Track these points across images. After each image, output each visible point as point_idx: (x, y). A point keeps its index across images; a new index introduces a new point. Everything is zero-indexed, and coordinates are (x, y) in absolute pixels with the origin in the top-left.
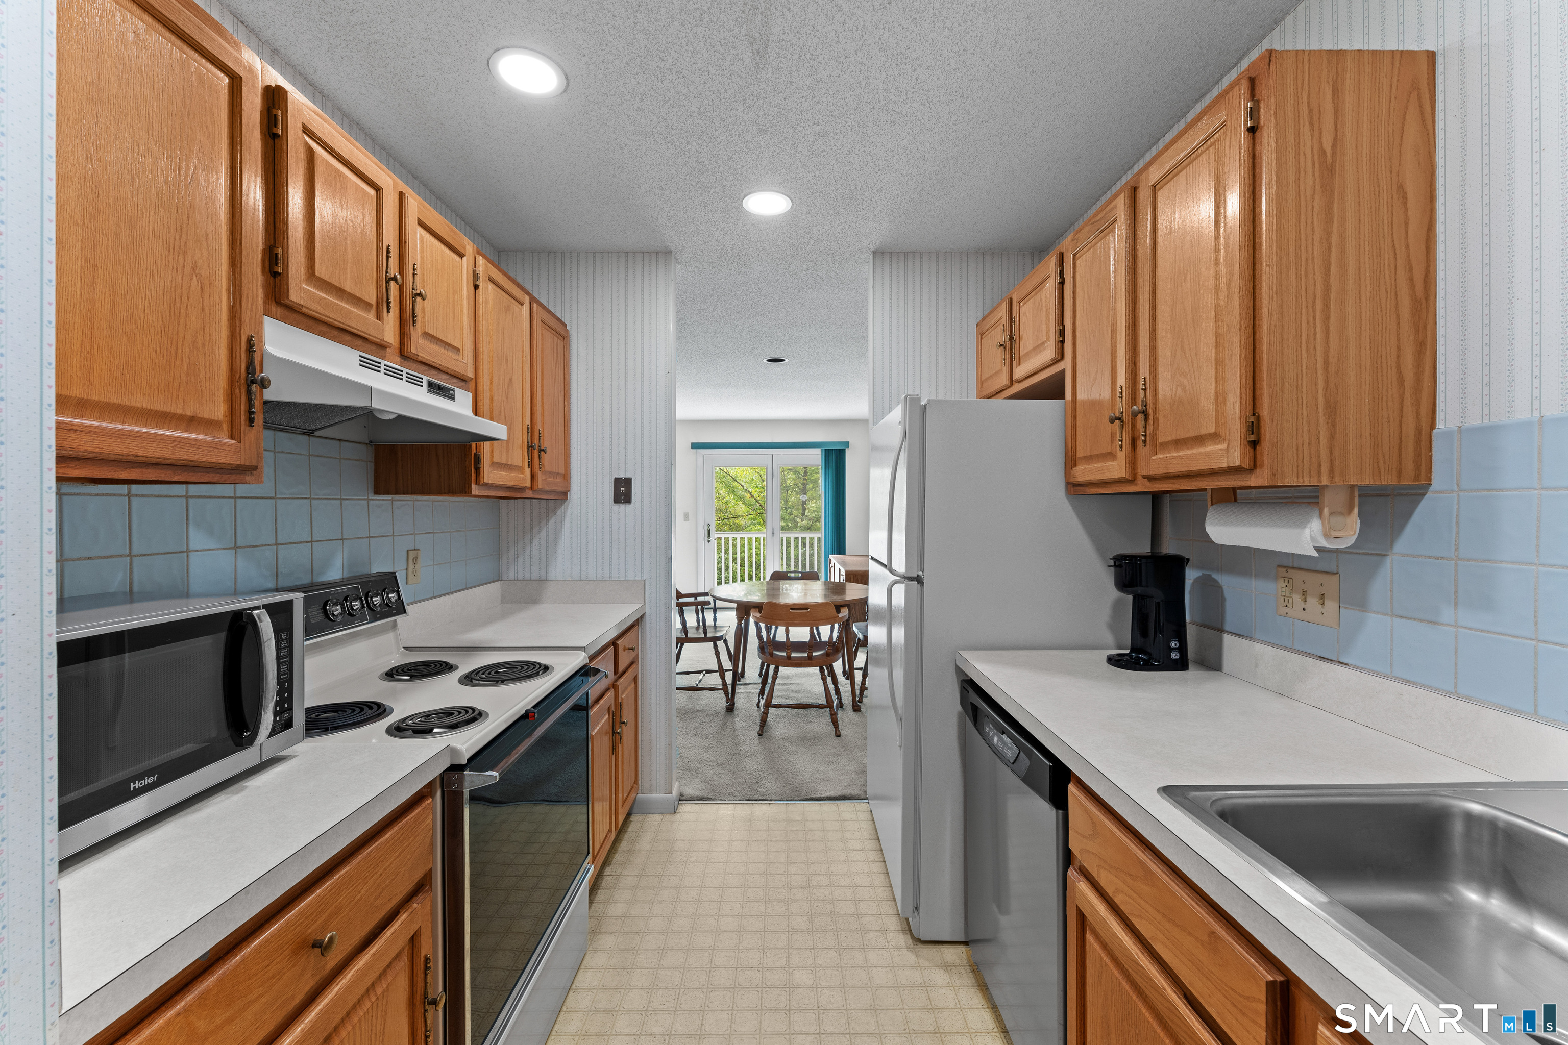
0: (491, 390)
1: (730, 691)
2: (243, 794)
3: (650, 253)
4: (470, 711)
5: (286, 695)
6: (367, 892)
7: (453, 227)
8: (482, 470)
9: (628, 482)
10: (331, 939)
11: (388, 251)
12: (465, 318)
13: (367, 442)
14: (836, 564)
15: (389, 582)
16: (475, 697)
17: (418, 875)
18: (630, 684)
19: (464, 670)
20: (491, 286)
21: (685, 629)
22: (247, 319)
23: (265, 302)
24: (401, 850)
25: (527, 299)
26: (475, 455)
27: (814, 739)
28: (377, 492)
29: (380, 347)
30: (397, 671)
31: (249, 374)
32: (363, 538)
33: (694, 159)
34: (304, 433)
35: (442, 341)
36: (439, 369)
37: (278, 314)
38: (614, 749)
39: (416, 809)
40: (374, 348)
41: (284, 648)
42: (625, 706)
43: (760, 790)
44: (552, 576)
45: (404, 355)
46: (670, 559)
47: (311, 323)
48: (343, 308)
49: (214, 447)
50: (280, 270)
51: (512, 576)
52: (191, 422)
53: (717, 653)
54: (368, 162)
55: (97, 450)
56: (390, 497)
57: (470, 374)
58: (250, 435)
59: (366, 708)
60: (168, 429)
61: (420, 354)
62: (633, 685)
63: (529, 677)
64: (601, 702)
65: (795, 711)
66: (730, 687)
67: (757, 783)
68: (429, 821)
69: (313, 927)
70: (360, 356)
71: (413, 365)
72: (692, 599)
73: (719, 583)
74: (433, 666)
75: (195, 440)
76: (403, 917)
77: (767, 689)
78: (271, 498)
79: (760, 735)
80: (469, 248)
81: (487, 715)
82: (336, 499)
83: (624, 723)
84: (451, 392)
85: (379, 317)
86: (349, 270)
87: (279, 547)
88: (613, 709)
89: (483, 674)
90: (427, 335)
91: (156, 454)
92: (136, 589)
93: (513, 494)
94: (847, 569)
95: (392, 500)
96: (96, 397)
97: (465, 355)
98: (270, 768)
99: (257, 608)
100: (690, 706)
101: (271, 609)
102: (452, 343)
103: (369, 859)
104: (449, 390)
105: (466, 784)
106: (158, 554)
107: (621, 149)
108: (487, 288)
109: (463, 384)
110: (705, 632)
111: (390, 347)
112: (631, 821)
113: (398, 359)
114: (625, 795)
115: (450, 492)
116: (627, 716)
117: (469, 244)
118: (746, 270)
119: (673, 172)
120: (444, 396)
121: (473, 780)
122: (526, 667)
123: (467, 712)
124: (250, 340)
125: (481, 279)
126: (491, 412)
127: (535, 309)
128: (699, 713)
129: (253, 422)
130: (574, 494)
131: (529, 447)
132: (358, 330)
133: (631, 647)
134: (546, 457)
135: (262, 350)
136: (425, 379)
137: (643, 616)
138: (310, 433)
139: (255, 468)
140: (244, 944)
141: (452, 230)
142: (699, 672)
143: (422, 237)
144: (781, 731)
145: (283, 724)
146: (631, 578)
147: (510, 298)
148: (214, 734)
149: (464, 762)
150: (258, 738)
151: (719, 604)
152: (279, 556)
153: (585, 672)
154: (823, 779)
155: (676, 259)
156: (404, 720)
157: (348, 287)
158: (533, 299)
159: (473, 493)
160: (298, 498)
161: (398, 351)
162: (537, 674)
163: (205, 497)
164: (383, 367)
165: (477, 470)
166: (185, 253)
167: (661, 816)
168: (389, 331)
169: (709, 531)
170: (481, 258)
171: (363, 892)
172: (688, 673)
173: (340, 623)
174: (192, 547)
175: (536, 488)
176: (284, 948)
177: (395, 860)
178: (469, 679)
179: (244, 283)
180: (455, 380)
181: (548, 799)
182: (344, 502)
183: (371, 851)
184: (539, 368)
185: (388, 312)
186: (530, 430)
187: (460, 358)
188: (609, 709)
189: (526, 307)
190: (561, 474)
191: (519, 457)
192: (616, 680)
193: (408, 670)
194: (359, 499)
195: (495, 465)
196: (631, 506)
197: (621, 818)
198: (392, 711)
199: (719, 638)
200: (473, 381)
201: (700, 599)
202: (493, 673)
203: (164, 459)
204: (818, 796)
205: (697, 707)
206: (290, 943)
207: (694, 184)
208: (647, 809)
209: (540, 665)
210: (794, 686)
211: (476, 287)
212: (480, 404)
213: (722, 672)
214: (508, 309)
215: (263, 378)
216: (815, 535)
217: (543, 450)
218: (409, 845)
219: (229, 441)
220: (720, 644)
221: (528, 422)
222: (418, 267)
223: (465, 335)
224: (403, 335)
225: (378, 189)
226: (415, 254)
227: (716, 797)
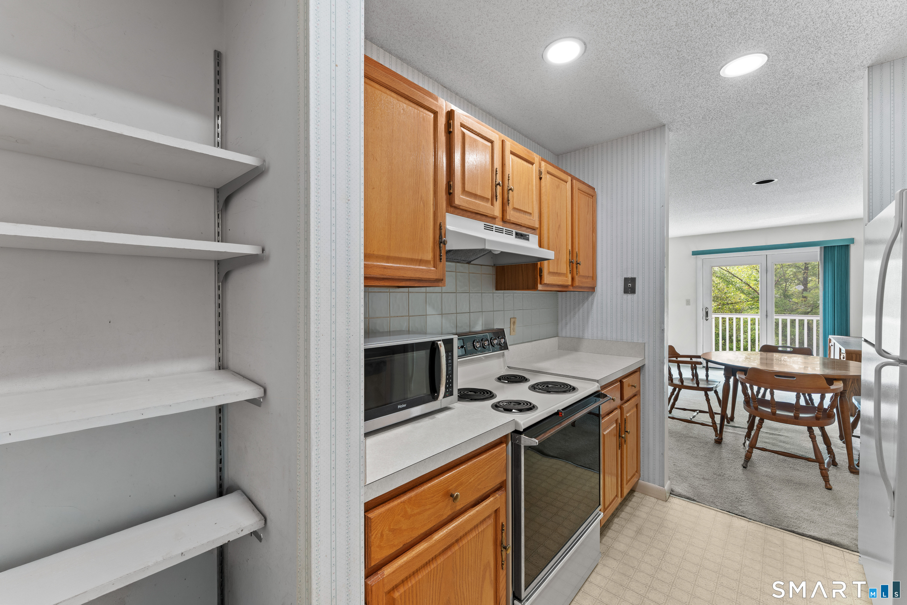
0: (548, 233)
1: (718, 429)
2: (434, 420)
3: (649, 130)
4: (529, 404)
5: (451, 381)
6: (474, 480)
7: (529, 150)
8: (543, 276)
9: (633, 280)
10: (457, 495)
11: (496, 171)
12: (534, 196)
13: (493, 265)
14: (836, 343)
15: (500, 333)
16: (534, 398)
17: (498, 481)
18: (633, 408)
19: (532, 382)
20: (548, 176)
21: (681, 380)
22: (439, 215)
23: (447, 207)
24: (490, 465)
25: (569, 178)
26: (540, 268)
27: (800, 484)
28: (497, 289)
29: (494, 218)
30: (502, 378)
31: (440, 239)
32: (490, 311)
33: (676, 57)
34: (467, 263)
35: (522, 211)
36: (521, 225)
37: (451, 211)
38: (620, 446)
39: (498, 447)
40: (490, 219)
41: (450, 359)
42: (628, 421)
43: (740, 508)
44: (586, 336)
45: (504, 221)
46: (663, 330)
47: (464, 212)
48: (476, 203)
49: (428, 271)
50: (452, 192)
51: (564, 335)
52: (421, 262)
53: (708, 400)
54: (487, 130)
55: (392, 275)
56: (502, 291)
57: (537, 225)
58: (440, 265)
59: (486, 393)
60: (413, 265)
61: (511, 219)
62: (635, 409)
63: (565, 392)
64: (611, 415)
65: (782, 457)
66: (718, 426)
67: (738, 502)
68: (504, 455)
69: (451, 487)
70: (484, 225)
71: (508, 225)
72: (688, 359)
73: (717, 349)
74: (518, 378)
75: (422, 269)
76: (491, 499)
77: (753, 433)
78: (454, 293)
79: (745, 467)
80: (536, 158)
81: (537, 408)
82: (490, 293)
83: (627, 432)
84: (527, 236)
85: (492, 204)
86: (479, 184)
87: (457, 314)
88: (619, 421)
89: (540, 386)
90: (515, 209)
91: (409, 276)
92: (410, 330)
93: (563, 289)
94: (848, 349)
95: (504, 293)
96: (392, 255)
97: (534, 216)
98: (445, 411)
99: (440, 341)
100: (685, 433)
101: (445, 341)
102: (527, 211)
103: (475, 464)
104: (526, 235)
105: (522, 442)
106: (417, 316)
107: (623, 71)
108: (546, 178)
109: (533, 231)
110: (698, 383)
111: (497, 218)
112: (634, 496)
113: (501, 223)
114: (629, 478)
115: (528, 289)
116: (631, 427)
117: (537, 157)
118: (728, 121)
119: (661, 72)
120: (523, 239)
121: (526, 441)
122: (563, 386)
123: (527, 404)
124: (440, 224)
125: (543, 174)
126: (548, 245)
127: (574, 184)
128: (691, 439)
129: (441, 260)
130: (599, 288)
131: (570, 262)
132: (483, 212)
133: (633, 385)
134: (581, 267)
135: (445, 228)
136: (514, 231)
137: (644, 365)
138: (469, 263)
139: (442, 280)
140: (425, 484)
141: (528, 152)
142: (694, 411)
143: (512, 159)
144: (765, 469)
145: (449, 392)
146: (635, 341)
147: (560, 180)
148: (425, 392)
149: (522, 430)
150: (439, 397)
151: (710, 364)
152: (457, 318)
153: (597, 395)
154: (808, 520)
155: (669, 129)
156: (499, 402)
157: (479, 193)
158: (573, 178)
159: (539, 289)
160: (465, 293)
161: (501, 219)
162: (570, 391)
163: (432, 293)
164: (494, 228)
165: (541, 276)
166: (419, 192)
167: (656, 500)
168: (497, 211)
169: (707, 313)
170: (543, 162)
171: (472, 479)
172: (685, 409)
173: (480, 351)
174: (427, 314)
175: (574, 285)
176: (440, 492)
177: (487, 469)
178: (534, 388)
179: (438, 200)
180: (529, 230)
181: (584, 465)
182: (483, 294)
183: (476, 461)
184: (577, 217)
185: (496, 201)
186: (572, 252)
187: (532, 218)
188: (617, 421)
189: (569, 184)
190: (591, 277)
191: (564, 268)
192: (623, 404)
193: (507, 378)
194: (489, 293)
195: (550, 273)
196: (635, 295)
197: (626, 491)
198: (496, 396)
199: (711, 389)
200: (539, 229)
201: (694, 360)
202: (545, 386)
203: (412, 277)
204: (800, 531)
205: (691, 435)
206: (442, 491)
207: (678, 74)
208: (646, 492)
209: (571, 386)
210: (782, 437)
211: (541, 178)
212: (542, 241)
213: (712, 414)
214: (558, 187)
215: (444, 240)
216: (816, 319)
217: (579, 263)
218: (494, 464)
219: (433, 269)
220: (711, 394)
221: (570, 248)
222: (510, 175)
223: (534, 205)
224: (504, 211)
225: (492, 142)
226: (509, 170)
227: (700, 501)
